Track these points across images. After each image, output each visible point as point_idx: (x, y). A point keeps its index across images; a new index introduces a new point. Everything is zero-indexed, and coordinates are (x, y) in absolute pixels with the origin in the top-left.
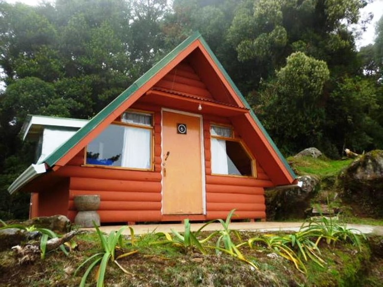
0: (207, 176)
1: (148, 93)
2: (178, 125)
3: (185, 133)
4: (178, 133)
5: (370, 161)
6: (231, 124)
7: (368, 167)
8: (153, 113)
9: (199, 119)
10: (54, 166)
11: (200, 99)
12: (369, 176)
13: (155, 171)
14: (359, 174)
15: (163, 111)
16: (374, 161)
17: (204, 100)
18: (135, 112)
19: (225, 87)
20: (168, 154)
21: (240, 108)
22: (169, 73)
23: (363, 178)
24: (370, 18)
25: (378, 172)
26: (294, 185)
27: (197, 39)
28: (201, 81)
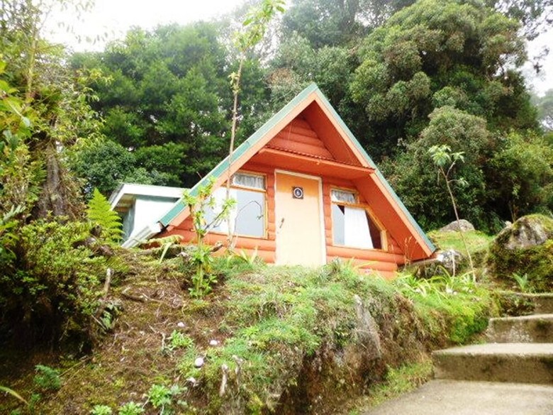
0: (328, 247)
1: (260, 152)
2: (294, 188)
3: (302, 198)
4: (294, 197)
5: (523, 228)
6: (355, 187)
7: (521, 235)
8: (266, 174)
9: (317, 181)
10: (168, 226)
11: (318, 158)
12: (522, 246)
13: (269, 239)
14: (512, 244)
15: (277, 173)
16: (528, 227)
17: (322, 159)
18: (245, 173)
19: (346, 144)
20: (283, 221)
21: (364, 167)
22: (283, 130)
23: (515, 248)
24: (545, 53)
25: (533, 241)
26: (433, 260)
27: (314, 92)
28: (319, 138)
